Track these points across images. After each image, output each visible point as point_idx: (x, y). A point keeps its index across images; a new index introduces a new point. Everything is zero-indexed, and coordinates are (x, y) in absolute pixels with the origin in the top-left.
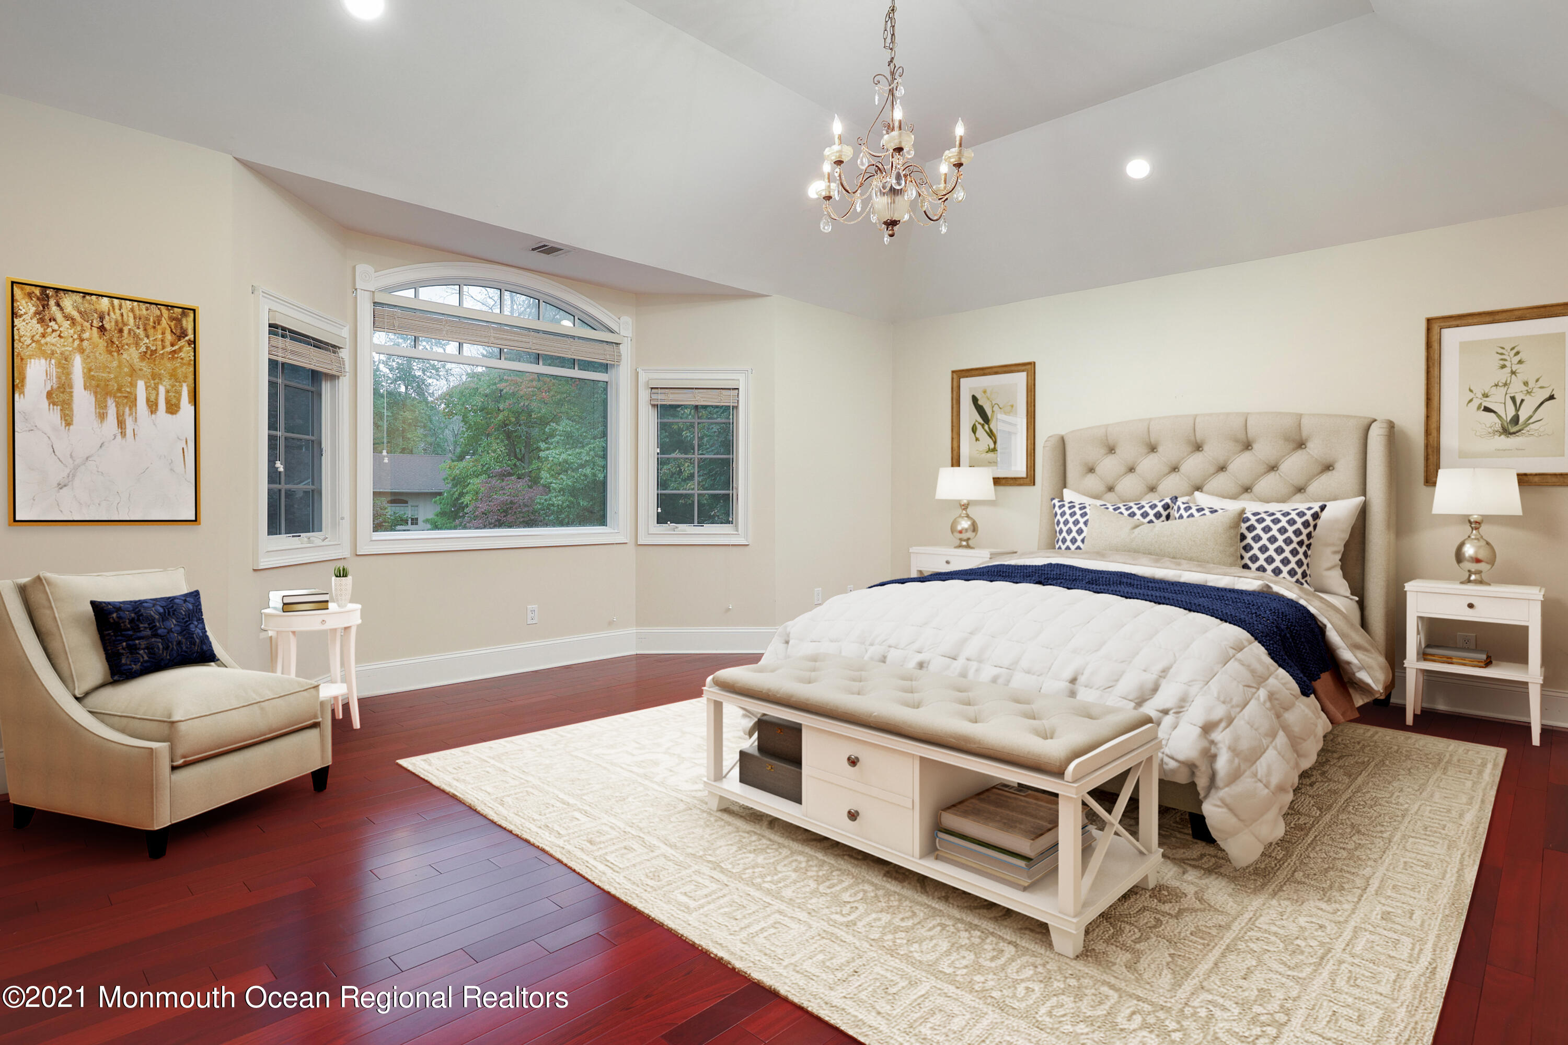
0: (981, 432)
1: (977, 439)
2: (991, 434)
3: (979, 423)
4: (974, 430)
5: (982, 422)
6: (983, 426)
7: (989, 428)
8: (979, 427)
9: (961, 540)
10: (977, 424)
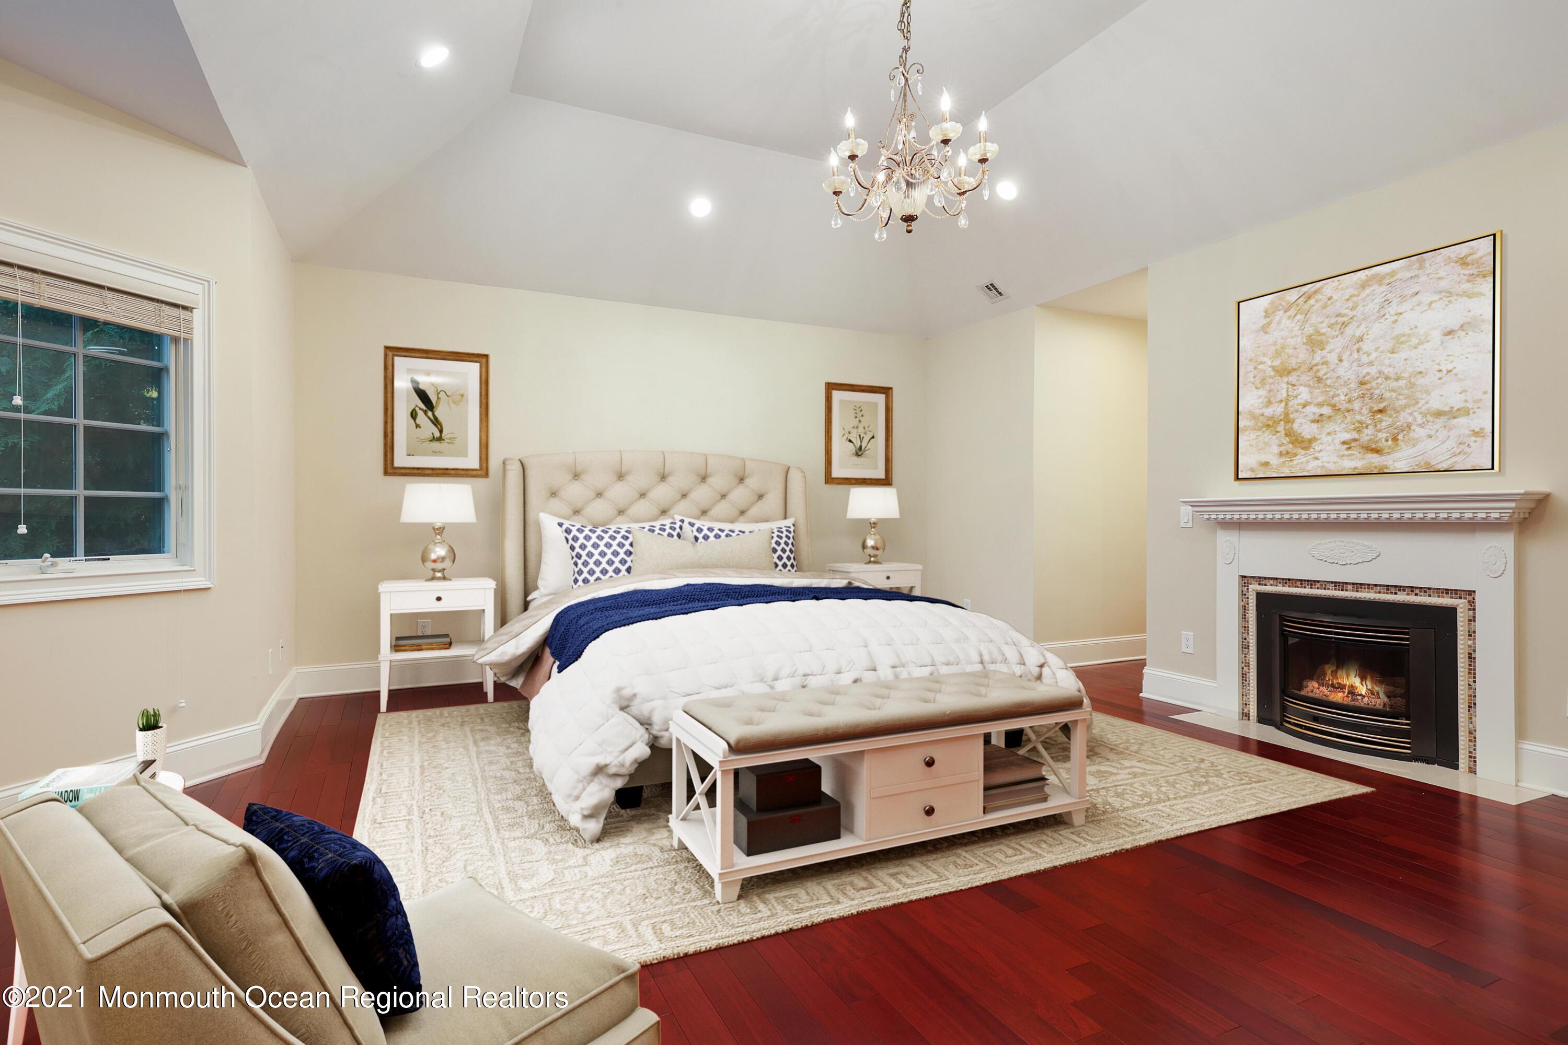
0: (422, 418)
1: (417, 426)
2: (436, 422)
3: (420, 409)
4: (414, 415)
5: (425, 408)
6: (425, 412)
7: (434, 415)
8: (420, 413)
9: (434, 570)
10: (417, 409)
